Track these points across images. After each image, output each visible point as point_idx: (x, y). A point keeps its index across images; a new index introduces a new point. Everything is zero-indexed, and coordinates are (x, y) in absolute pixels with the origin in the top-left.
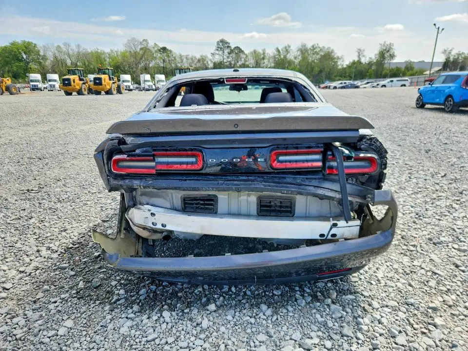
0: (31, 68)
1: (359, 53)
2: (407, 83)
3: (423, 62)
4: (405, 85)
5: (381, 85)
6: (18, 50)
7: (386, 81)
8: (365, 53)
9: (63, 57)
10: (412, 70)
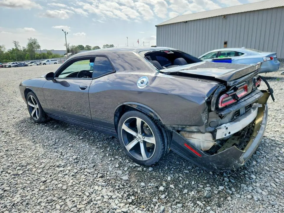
1: (15, 44)
2: (57, 62)
3: (53, 50)
4: (56, 63)
5: (43, 63)
7: (45, 61)
8: (19, 44)
10: (52, 55)
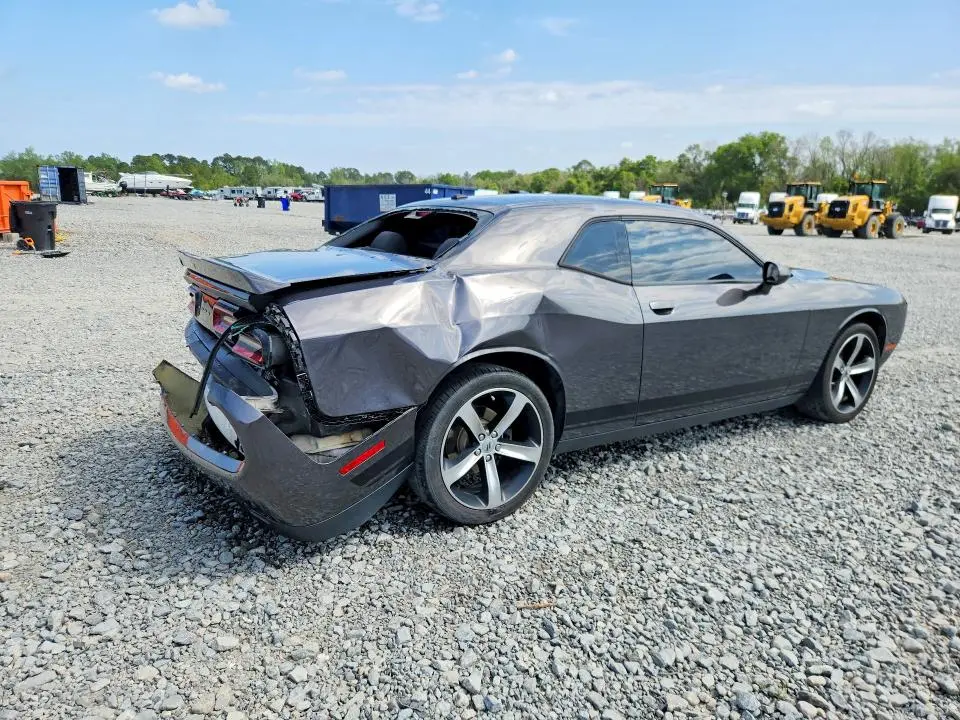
0: (762, 183)
6: (749, 149)
9: (829, 160)
